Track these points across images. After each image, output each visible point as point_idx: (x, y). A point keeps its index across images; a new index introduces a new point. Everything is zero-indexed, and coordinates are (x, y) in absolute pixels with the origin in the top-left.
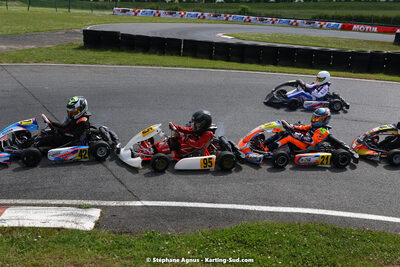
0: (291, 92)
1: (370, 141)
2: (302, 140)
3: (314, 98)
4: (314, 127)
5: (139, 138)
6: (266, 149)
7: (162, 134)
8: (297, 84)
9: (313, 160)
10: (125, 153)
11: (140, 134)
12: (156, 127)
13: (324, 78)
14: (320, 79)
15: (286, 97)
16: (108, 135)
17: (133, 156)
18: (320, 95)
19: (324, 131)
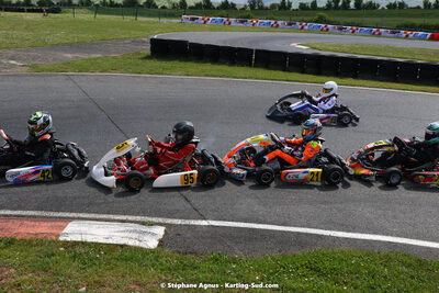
0: (295, 105)
1: (365, 158)
2: (292, 155)
3: (321, 111)
4: (306, 140)
5: (112, 154)
6: (252, 164)
7: (138, 149)
8: (301, 96)
9: (302, 176)
10: (97, 171)
11: (114, 150)
12: (131, 142)
13: (331, 89)
14: (327, 90)
15: (290, 110)
16: (76, 153)
17: (106, 174)
18: (327, 107)
19: (315, 144)
